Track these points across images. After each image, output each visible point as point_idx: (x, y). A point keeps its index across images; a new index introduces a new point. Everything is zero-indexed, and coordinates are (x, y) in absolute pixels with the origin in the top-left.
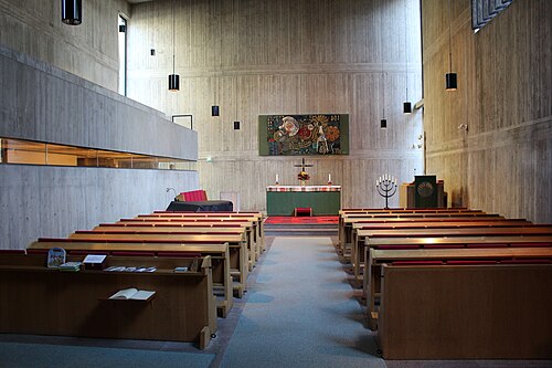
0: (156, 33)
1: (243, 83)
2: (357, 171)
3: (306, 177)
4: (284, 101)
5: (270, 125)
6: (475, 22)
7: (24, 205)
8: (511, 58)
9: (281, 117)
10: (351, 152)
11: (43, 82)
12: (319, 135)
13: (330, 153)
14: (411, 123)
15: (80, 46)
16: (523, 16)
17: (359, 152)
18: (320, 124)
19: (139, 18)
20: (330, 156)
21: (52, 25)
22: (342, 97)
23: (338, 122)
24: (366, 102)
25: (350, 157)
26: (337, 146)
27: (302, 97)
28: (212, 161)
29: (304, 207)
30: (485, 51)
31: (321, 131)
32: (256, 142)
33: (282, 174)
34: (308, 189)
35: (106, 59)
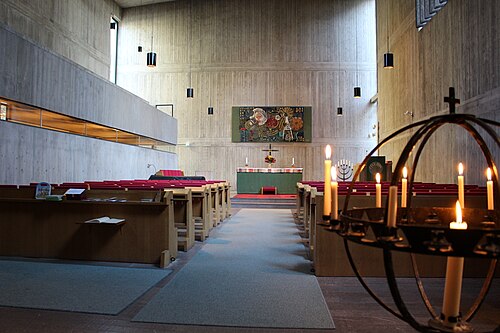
0: (143, 32)
1: (219, 78)
2: (319, 158)
3: (272, 160)
4: (255, 95)
5: (242, 115)
6: (418, 21)
7: (20, 158)
8: (447, 49)
9: (251, 109)
10: (313, 141)
11: (41, 57)
12: (285, 125)
13: (295, 141)
14: (367, 115)
15: (77, 41)
16: (456, 12)
17: (320, 140)
18: (286, 115)
19: (129, 21)
20: (295, 144)
21: (52, 21)
22: (306, 92)
23: (302, 113)
24: (327, 96)
25: (312, 145)
26: (301, 134)
27: (271, 90)
28: (190, 146)
29: (270, 186)
30: (427, 46)
31: (287, 121)
32: (229, 130)
33: (252, 157)
34: (273, 170)
35: (99, 54)
